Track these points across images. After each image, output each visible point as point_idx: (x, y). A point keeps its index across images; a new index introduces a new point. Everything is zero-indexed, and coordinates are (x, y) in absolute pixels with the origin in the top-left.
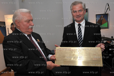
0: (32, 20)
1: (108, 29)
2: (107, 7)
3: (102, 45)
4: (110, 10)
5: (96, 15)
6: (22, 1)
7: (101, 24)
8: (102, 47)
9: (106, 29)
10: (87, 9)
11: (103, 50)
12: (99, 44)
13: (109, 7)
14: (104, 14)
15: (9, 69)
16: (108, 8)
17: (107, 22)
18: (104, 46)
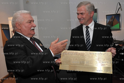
0: (33, 21)
1: (120, 31)
2: (119, 6)
3: (113, 50)
4: (121, 10)
5: (107, 15)
6: (27, 2)
7: (112, 25)
8: (113, 52)
9: (118, 31)
10: (96, 9)
11: (114, 55)
12: (110, 49)
13: (121, 7)
14: (115, 14)
15: (12, 74)
16: (119, 8)
17: (119, 24)
18: (115, 51)
